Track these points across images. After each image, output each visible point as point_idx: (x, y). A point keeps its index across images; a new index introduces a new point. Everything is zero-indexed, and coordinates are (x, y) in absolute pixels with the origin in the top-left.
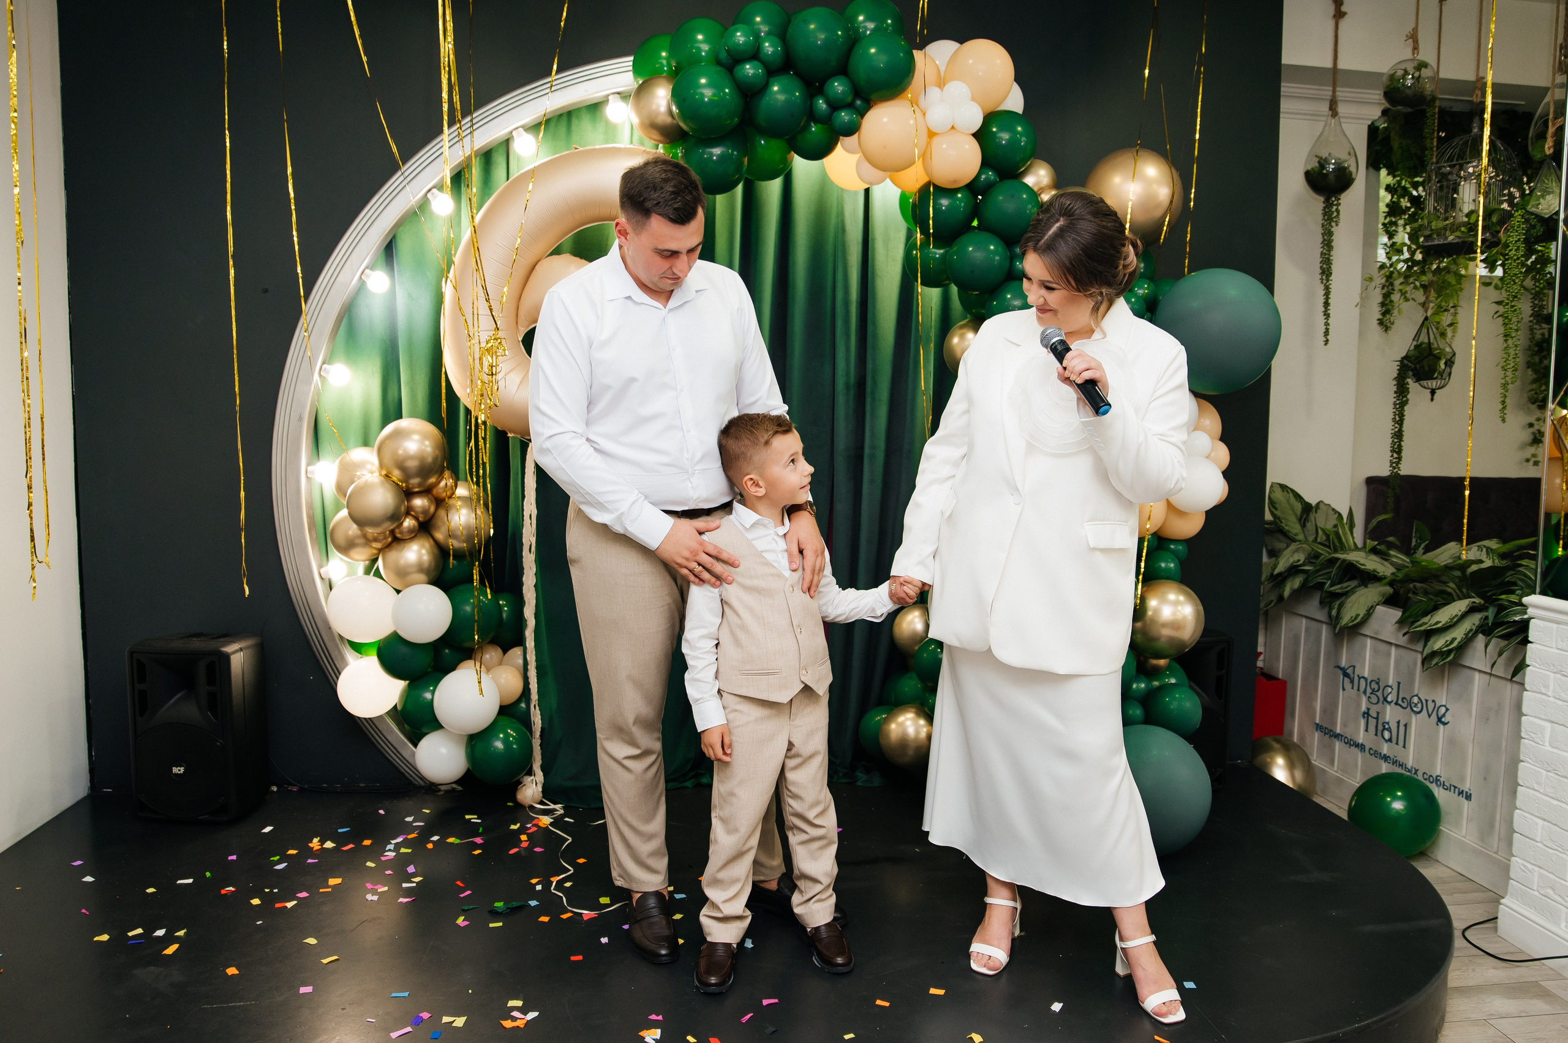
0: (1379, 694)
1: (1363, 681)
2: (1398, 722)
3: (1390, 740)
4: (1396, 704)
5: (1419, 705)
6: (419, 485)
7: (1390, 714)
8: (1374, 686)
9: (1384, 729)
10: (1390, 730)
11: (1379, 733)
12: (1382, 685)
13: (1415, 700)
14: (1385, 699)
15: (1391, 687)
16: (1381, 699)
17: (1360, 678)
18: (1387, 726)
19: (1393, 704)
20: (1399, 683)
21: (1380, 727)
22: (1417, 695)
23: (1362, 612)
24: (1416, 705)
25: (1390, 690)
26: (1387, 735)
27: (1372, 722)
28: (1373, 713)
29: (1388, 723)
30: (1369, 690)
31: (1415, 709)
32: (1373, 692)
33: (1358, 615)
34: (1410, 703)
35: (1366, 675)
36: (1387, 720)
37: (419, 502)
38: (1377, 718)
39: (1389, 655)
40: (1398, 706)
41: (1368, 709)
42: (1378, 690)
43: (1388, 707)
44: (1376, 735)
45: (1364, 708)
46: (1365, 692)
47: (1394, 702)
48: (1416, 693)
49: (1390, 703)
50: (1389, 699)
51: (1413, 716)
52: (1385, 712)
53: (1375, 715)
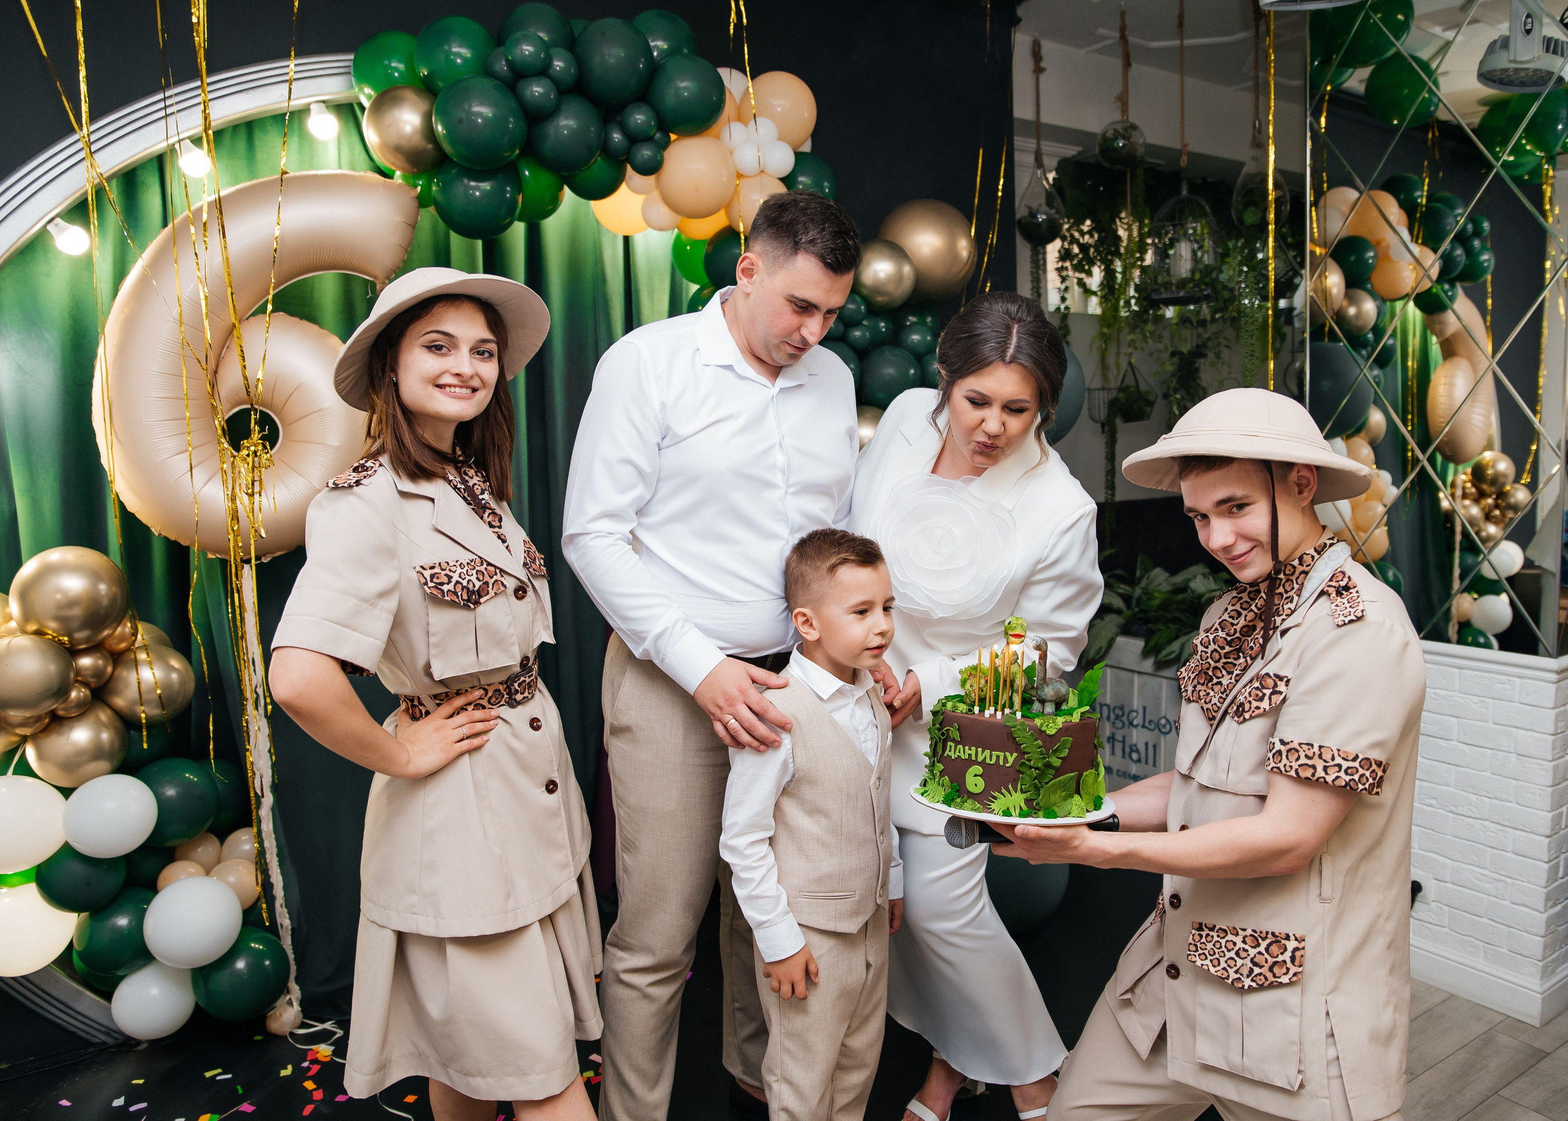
0: (1125, 719)
1: (1105, 709)
2: (1147, 744)
3: (1139, 761)
4: (1143, 726)
5: (1168, 727)
6: (87, 640)
7: (1138, 737)
8: (1118, 711)
9: (1132, 751)
10: (1137, 751)
11: (1127, 755)
12: (1126, 711)
13: (1163, 721)
14: (1131, 723)
15: (1136, 711)
16: (1127, 723)
17: (1101, 706)
18: (1134, 748)
19: (1139, 728)
20: (1145, 708)
21: (1127, 750)
22: (1165, 717)
23: (1104, 645)
24: (1164, 726)
25: (1135, 714)
26: (1135, 756)
27: (1118, 747)
28: (1119, 737)
29: (1135, 745)
30: (1112, 716)
31: (1163, 730)
32: (1117, 717)
33: (1101, 648)
34: (1158, 725)
35: (1108, 701)
36: (1134, 741)
37: (86, 662)
38: (1123, 742)
39: (1132, 682)
40: (1145, 730)
41: (1113, 734)
42: (1123, 715)
43: (1134, 731)
44: (1124, 756)
45: (1108, 733)
46: (1108, 718)
47: (1141, 724)
48: (1163, 714)
49: (1136, 726)
50: (1135, 722)
51: (1162, 738)
52: (1131, 735)
53: (1121, 739)
